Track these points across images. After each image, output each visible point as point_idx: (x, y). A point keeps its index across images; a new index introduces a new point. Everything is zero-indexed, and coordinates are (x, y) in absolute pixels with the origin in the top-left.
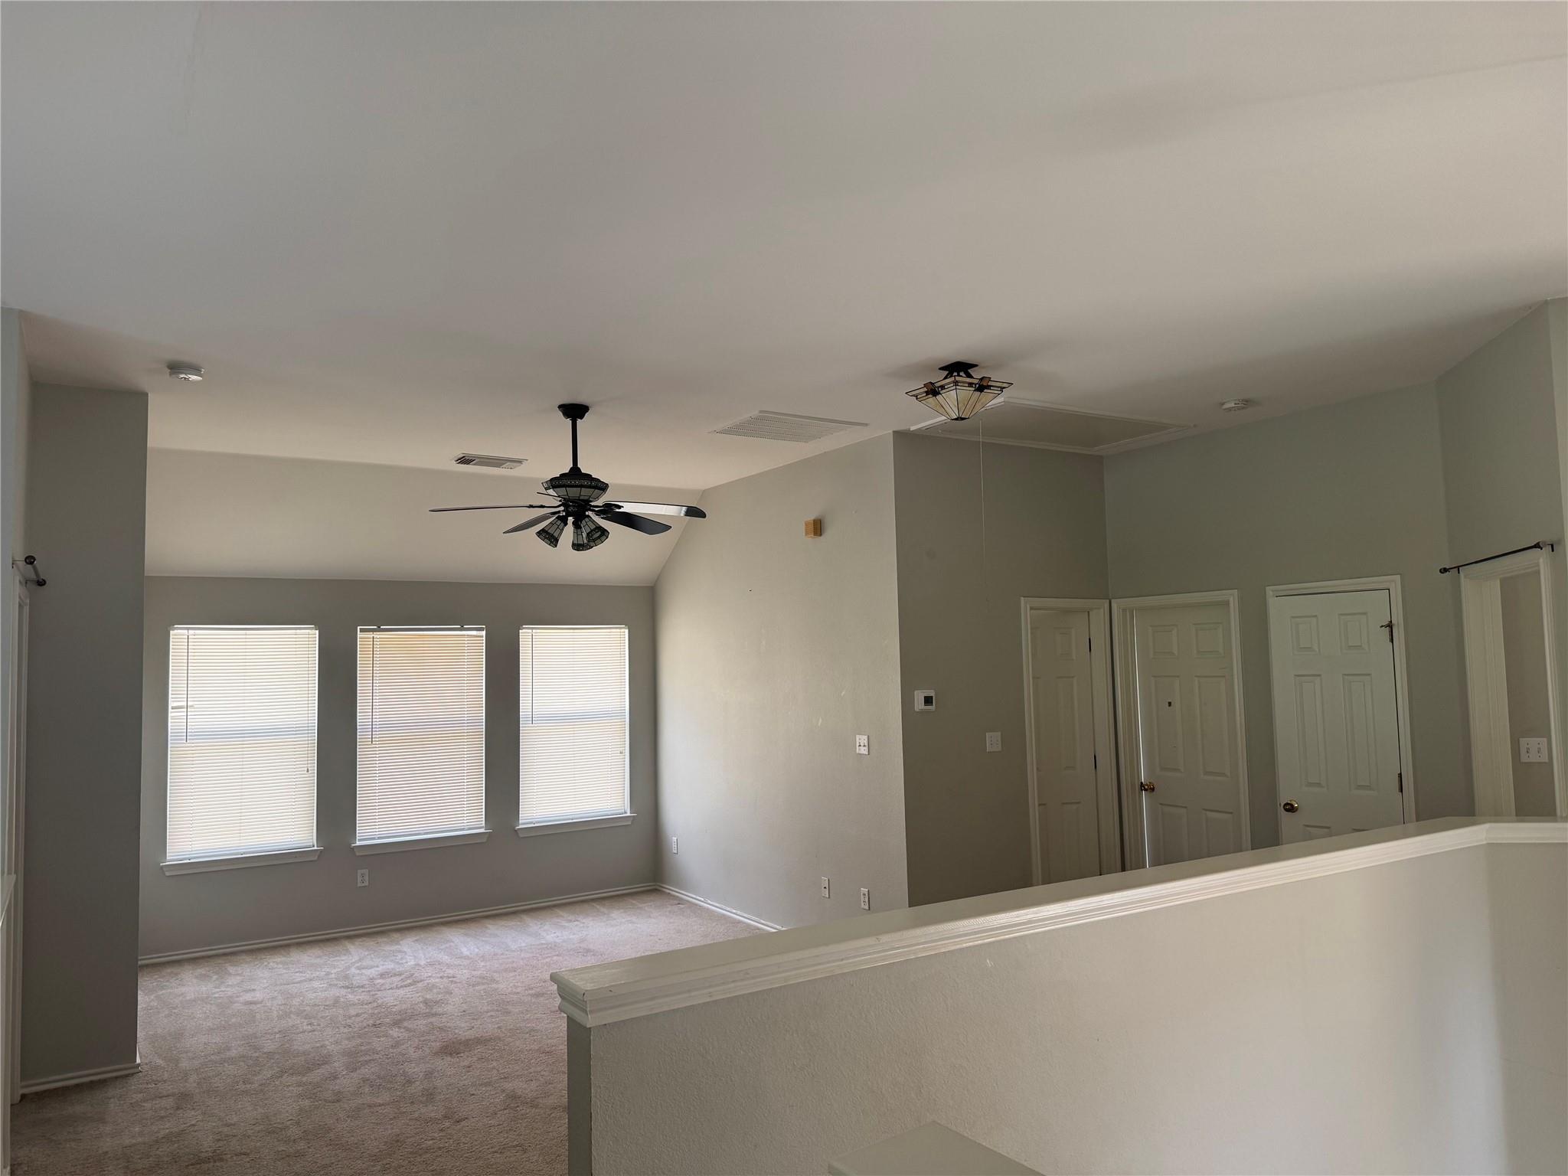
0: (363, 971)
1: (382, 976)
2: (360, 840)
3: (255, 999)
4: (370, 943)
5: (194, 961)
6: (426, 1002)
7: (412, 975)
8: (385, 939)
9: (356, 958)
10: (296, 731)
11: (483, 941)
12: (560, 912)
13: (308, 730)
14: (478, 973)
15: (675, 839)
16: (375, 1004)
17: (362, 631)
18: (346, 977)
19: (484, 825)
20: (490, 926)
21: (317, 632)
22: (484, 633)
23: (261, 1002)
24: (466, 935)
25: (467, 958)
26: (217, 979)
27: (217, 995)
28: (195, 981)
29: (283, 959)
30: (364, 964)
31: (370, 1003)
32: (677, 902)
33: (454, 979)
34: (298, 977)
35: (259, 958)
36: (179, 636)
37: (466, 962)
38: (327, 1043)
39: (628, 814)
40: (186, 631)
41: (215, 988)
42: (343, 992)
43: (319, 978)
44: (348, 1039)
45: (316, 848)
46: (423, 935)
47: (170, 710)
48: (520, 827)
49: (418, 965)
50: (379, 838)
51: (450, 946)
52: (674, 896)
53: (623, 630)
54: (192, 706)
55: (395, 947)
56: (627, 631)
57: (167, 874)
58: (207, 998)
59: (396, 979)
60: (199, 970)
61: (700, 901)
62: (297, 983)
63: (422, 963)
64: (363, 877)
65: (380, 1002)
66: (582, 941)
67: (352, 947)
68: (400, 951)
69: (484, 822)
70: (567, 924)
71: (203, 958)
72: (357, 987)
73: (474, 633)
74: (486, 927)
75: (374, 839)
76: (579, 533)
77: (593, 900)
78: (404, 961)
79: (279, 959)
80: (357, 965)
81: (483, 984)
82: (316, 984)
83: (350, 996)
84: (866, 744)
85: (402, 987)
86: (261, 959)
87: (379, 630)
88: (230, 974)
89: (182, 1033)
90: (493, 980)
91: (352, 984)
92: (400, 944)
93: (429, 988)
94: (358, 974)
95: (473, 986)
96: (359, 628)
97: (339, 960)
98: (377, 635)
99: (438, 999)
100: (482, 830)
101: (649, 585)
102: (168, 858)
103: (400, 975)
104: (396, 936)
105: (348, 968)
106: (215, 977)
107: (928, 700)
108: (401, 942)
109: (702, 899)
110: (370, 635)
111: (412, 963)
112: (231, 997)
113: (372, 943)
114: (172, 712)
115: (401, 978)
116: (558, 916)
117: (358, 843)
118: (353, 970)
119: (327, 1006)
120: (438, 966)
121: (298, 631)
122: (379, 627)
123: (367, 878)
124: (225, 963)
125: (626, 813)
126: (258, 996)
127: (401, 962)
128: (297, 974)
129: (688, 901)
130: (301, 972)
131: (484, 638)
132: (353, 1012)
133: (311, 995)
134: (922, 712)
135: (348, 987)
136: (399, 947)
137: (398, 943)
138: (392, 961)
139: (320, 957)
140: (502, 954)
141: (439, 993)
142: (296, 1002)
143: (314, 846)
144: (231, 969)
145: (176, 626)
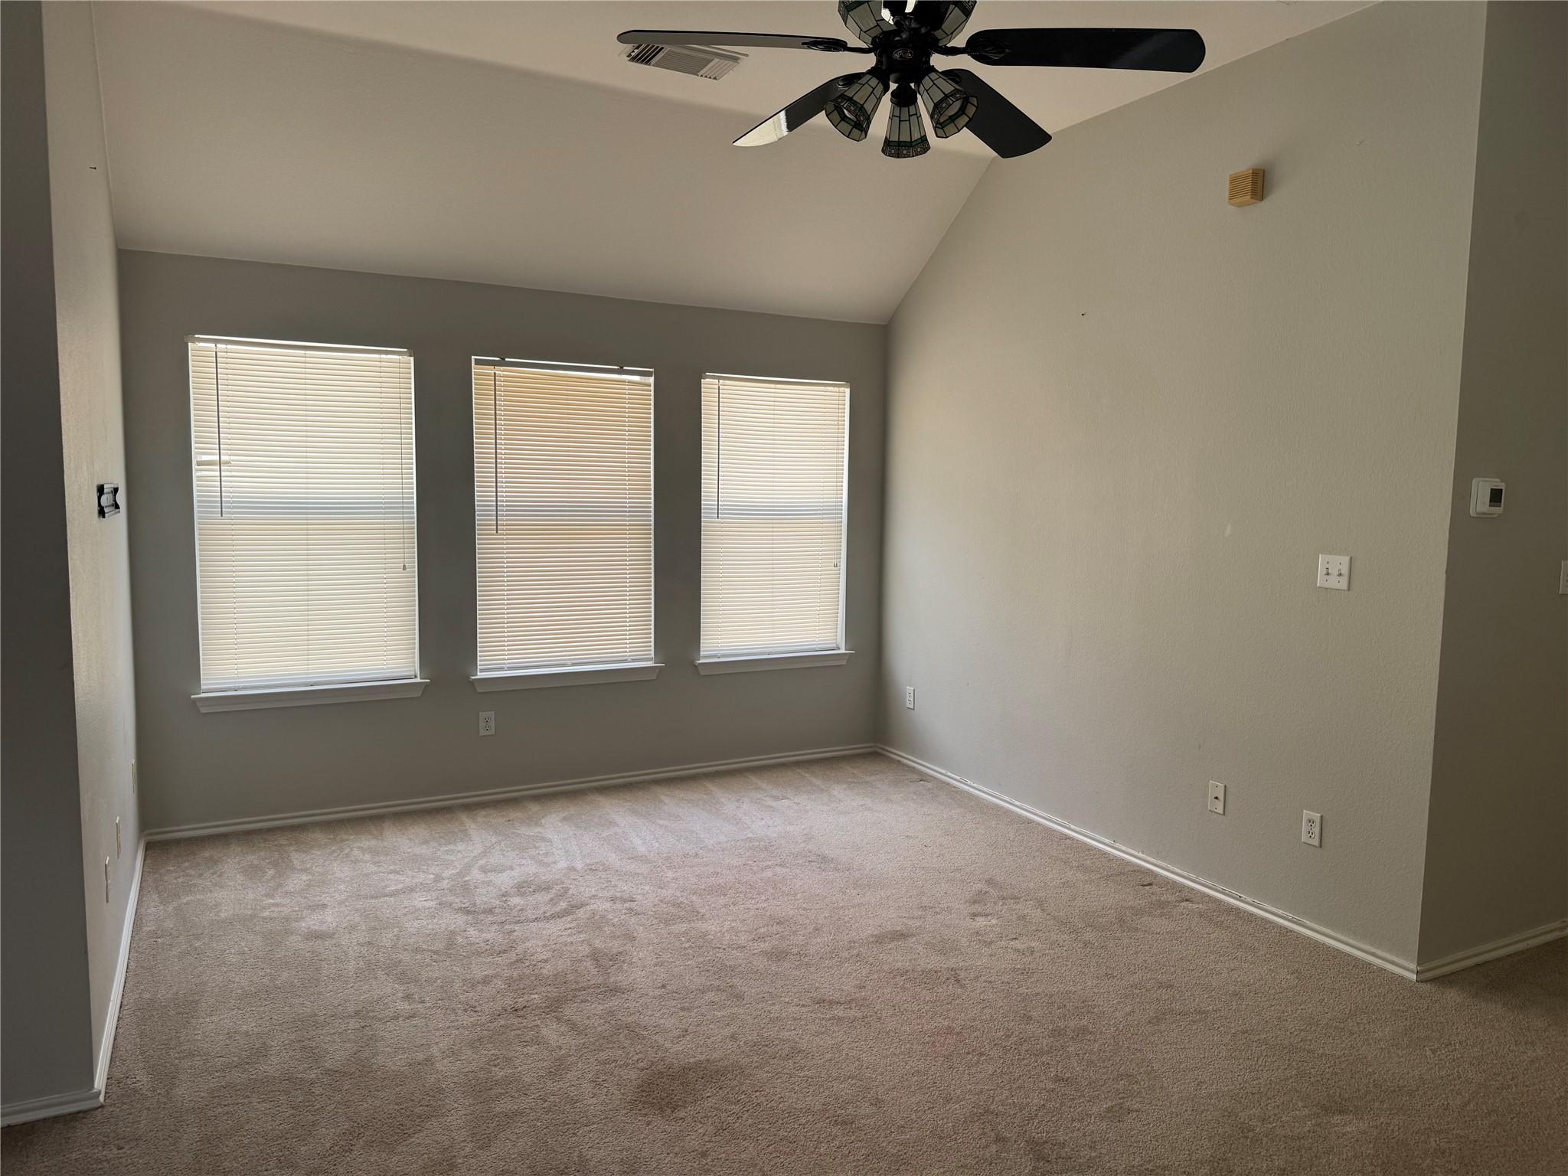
0: (492, 876)
1: (521, 888)
2: (482, 671)
3: (324, 928)
4: (497, 818)
5: (246, 837)
6: (596, 956)
7: (567, 890)
8: (519, 814)
9: (478, 849)
10: (385, 508)
11: (661, 826)
12: (753, 779)
13: (403, 508)
14: (667, 893)
15: (910, 689)
16: (513, 956)
17: (478, 362)
18: (466, 889)
19: (653, 656)
20: (666, 800)
21: (412, 359)
22: (651, 380)
23: (331, 936)
24: (635, 813)
25: (643, 859)
26: (273, 877)
27: (266, 914)
28: (240, 878)
29: (373, 843)
30: (492, 861)
31: (505, 952)
32: (916, 777)
33: (633, 905)
34: (395, 883)
35: (338, 839)
36: (202, 351)
37: (644, 869)
38: (435, 1051)
39: (843, 651)
40: (213, 345)
41: (267, 895)
42: (461, 920)
43: (425, 887)
44: (472, 1045)
45: (418, 680)
46: (572, 809)
47: (194, 467)
48: (701, 661)
49: (573, 869)
50: (510, 669)
51: (616, 834)
52: (909, 767)
53: (842, 389)
54: (228, 463)
55: (534, 831)
56: (848, 391)
57: (203, 710)
58: (253, 917)
59: (543, 897)
60: (250, 857)
61: (956, 780)
62: (392, 895)
63: (579, 865)
64: (487, 721)
65: (520, 949)
66: (808, 838)
67: (473, 826)
68: (544, 839)
69: (652, 652)
70: (774, 804)
71: (260, 831)
72: (484, 912)
73: (636, 378)
74: (661, 801)
75: (502, 669)
76: (905, 116)
77: (798, 764)
78: (551, 859)
79: (367, 842)
80: (481, 862)
81: (682, 919)
82: (420, 900)
83: (472, 932)
84: (1345, 571)
85: (553, 917)
86: (342, 841)
87: (502, 363)
88: (293, 869)
89: (197, 1002)
90: (695, 914)
91: (474, 904)
92: (541, 825)
93: (597, 923)
94: (483, 882)
95: (667, 923)
96: (473, 357)
97: (453, 851)
98: (500, 371)
99: (615, 951)
100: (650, 664)
101: (881, 323)
102: (202, 687)
103: (548, 889)
104: (534, 808)
105: (467, 868)
106: (271, 872)
107: (1496, 496)
108: (543, 821)
109: (958, 778)
110: (489, 370)
111: (562, 864)
112: (287, 919)
113: (501, 820)
114: (197, 470)
115: (550, 896)
116: (758, 788)
117: (480, 675)
118: (476, 875)
119: (435, 952)
120: (604, 875)
121: (383, 356)
122: (503, 359)
123: (492, 724)
124: (290, 844)
125: (839, 649)
126: (329, 919)
127: (545, 860)
128: (391, 876)
129: (935, 778)
130: (398, 873)
131: (652, 388)
132: (478, 972)
133: (412, 926)
134: (1482, 517)
135: (467, 912)
136: (539, 829)
137: (537, 824)
138: (532, 858)
139: (426, 842)
140: (697, 855)
141: (614, 937)
142: (386, 939)
143: (416, 677)
144: (297, 858)
145: (196, 336)
